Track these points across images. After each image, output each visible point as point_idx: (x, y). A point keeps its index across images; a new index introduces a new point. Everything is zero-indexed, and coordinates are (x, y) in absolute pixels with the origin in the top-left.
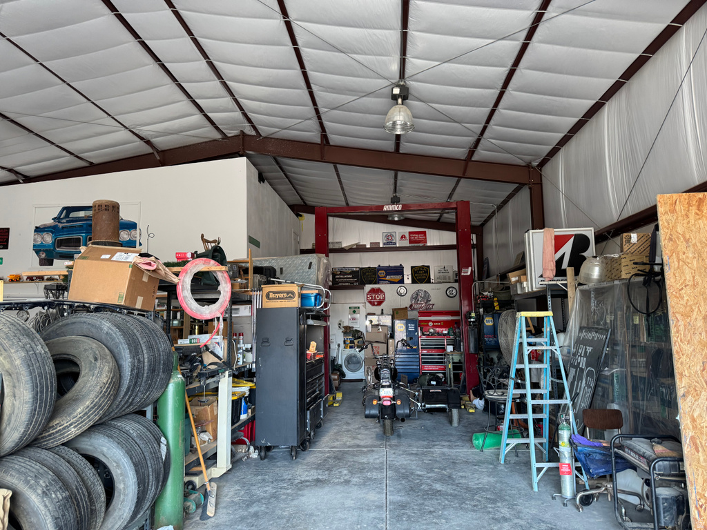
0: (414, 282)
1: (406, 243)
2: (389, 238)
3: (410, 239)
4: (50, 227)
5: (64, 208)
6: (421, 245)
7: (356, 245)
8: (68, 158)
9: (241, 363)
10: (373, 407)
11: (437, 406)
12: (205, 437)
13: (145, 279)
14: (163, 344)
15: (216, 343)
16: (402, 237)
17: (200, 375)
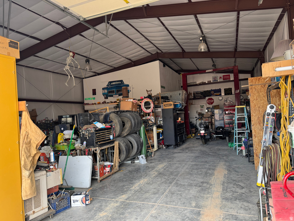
0: (225, 94)
1: (222, 80)
2: (215, 79)
3: (223, 78)
4: (106, 88)
5: (109, 82)
6: (228, 80)
7: (202, 82)
8: (109, 67)
9: (159, 124)
10: (198, 136)
11: (219, 135)
12: (151, 141)
13: (135, 105)
14: (139, 118)
15: (152, 118)
16: (220, 78)
17: (148, 126)
